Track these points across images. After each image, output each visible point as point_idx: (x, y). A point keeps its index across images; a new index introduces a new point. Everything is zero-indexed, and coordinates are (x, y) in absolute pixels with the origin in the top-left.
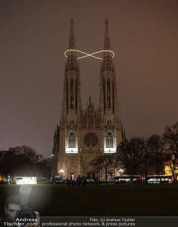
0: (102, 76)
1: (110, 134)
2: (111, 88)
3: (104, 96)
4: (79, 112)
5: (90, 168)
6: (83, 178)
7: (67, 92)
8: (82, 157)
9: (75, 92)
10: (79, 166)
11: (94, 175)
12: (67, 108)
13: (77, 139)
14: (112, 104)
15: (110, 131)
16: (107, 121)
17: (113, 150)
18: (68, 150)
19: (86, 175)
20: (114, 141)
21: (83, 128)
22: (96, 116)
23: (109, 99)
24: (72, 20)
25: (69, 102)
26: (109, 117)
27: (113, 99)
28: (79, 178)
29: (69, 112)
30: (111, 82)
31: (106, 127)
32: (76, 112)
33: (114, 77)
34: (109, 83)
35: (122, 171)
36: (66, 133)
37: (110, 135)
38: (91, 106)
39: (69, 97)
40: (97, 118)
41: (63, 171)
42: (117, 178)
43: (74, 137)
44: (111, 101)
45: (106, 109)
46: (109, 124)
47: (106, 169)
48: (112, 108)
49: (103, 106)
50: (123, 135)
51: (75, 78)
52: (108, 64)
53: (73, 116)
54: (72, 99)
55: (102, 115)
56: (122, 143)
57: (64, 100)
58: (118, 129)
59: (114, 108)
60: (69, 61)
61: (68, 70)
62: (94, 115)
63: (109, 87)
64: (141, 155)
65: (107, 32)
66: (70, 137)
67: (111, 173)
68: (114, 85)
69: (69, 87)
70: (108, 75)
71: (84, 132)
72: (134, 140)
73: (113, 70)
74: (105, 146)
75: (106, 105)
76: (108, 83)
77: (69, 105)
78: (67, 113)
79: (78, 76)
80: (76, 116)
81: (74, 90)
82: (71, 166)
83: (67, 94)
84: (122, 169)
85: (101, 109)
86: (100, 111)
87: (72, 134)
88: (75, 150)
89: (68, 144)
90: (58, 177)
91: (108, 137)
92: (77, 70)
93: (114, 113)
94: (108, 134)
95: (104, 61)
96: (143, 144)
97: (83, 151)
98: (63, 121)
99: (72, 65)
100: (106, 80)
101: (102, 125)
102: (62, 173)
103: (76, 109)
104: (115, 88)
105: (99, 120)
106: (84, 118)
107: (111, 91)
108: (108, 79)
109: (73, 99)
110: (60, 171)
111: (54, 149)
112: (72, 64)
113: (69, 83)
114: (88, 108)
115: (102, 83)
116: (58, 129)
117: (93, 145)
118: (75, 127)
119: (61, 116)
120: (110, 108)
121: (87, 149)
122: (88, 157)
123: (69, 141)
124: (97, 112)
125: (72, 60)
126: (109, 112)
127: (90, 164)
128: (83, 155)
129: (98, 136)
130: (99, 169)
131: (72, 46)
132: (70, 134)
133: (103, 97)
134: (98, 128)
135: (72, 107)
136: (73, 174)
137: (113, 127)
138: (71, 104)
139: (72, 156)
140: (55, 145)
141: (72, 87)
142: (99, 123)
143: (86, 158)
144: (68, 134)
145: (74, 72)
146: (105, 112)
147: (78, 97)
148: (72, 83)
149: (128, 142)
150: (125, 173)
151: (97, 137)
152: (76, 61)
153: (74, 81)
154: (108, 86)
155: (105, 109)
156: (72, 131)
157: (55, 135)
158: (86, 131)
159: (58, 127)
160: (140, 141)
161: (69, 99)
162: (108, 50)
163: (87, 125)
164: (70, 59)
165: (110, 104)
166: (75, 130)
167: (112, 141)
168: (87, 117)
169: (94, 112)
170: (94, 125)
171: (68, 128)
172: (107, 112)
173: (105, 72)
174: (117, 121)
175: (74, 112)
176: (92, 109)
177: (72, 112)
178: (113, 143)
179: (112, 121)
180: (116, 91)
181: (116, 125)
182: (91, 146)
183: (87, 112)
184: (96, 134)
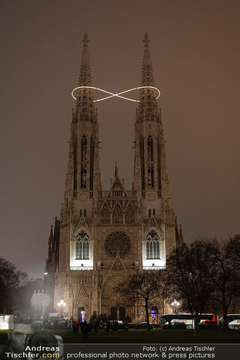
0: (138, 131)
1: (153, 234)
2: (155, 151)
3: (143, 165)
4: (95, 194)
5: (115, 298)
6: (103, 317)
7: (75, 159)
8: (100, 276)
9: (89, 160)
10: (95, 295)
11: (123, 310)
12: (75, 188)
13: (91, 243)
14: (156, 180)
15: (153, 228)
16: (148, 210)
17: (161, 263)
18: (75, 264)
19: (107, 312)
20: (161, 248)
21: (104, 222)
22: (127, 201)
23: (151, 171)
24: (85, 37)
25: (79, 176)
26: (151, 203)
27: (159, 170)
28: (94, 317)
29: (78, 195)
30: (155, 141)
31: (145, 222)
32: (91, 195)
33: (161, 132)
34: (150, 143)
35: (178, 304)
36: (72, 232)
37: (153, 237)
38: (117, 183)
39: (79, 167)
40: (130, 205)
41: (65, 305)
42: (169, 318)
43: (86, 240)
44: (156, 174)
45: (146, 188)
46: (152, 216)
47: (147, 299)
48: (156, 188)
49: (140, 184)
50: (179, 237)
51: (89, 135)
52: (149, 110)
53: (84, 202)
54: (83, 171)
55: (139, 199)
56: (176, 251)
57: (70, 173)
58: (168, 225)
59: (160, 188)
60: (79, 105)
61: (76, 122)
62: (124, 200)
63: (152, 150)
64: (214, 273)
65: (147, 55)
66: (79, 240)
67: (155, 309)
68: (160, 146)
69: (79, 150)
70: (148, 129)
71: (105, 231)
72: (199, 245)
73: (158, 120)
74: (144, 256)
75: (146, 182)
76: (148, 143)
77: (79, 183)
78: (75, 195)
79: (95, 131)
80: (91, 202)
81: (88, 156)
82: (79, 293)
83: (75, 162)
84: (178, 300)
85: (136, 188)
86: (134, 192)
87: (83, 234)
88: (89, 264)
89: (75, 253)
90: (55, 315)
91: (149, 239)
92: (94, 121)
93: (160, 196)
94: (150, 234)
95: (142, 105)
96: (217, 252)
97: (102, 265)
98: (68, 210)
99: (85, 113)
100: (146, 137)
101: (138, 217)
102: (62, 309)
103: (91, 188)
104: (162, 152)
105: (132, 209)
106: (105, 205)
107: (155, 156)
108: (150, 136)
109: (85, 172)
110: (59, 305)
111: (49, 261)
112: (84, 110)
113: (79, 144)
114: (113, 187)
115: (138, 142)
116: (58, 226)
117: (122, 255)
118: (89, 222)
119: (63, 201)
120: (153, 186)
121: (110, 261)
122: (113, 277)
123: (77, 248)
124: (130, 195)
125: (84, 104)
126: (151, 193)
127: (117, 290)
128: (102, 273)
129: (131, 238)
130: (133, 301)
131: (84, 80)
132: (79, 234)
133: (140, 167)
134: (131, 222)
135: (84, 186)
136: (83, 309)
137: (160, 222)
138: (82, 181)
139: (82, 275)
140: (50, 255)
142: (133, 213)
143: (109, 279)
144: (76, 234)
145: (88, 124)
146: (143, 195)
147: (95, 168)
148: (84, 143)
149: (187, 248)
150: (183, 308)
151: (129, 240)
152: (91, 106)
153: (89, 141)
154: (149, 148)
155: (144, 188)
156: (82, 228)
157: (51, 236)
158: (109, 228)
159: (57, 221)
160: (211, 248)
161: (79, 171)
162: (148, 85)
163: (111, 218)
164: (82, 101)
165: (153, 180)
166: (89, 226)
167: (158, 247)
168: (111, 203)
169: (124, 195)
170: (124, 217)
171: (76, 222)
172: (147, 193)
173: (144, 123)
174: (166, 210)
175: (88, 194)
176: (119, 189)
177: (83, 195)
178: (158, 251)
179: (157, 210)
180: (164, 156)
181: (164, 217)
182: (118, 256)
183: (111, 195)
184: (127, 233)
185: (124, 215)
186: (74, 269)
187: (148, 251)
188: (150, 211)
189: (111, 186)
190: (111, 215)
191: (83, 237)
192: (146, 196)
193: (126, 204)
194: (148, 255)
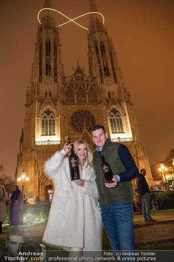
1: (115, 111)
4: (60, 79)
7: (40, 53)
12: (41, 74)
14: (111, 70)
15: (114, 106)
16: (107, 92)
17: (126, 137)
18: (41, 139)
20: (124, 122)
22: (88, 85)
29: (43, 80)
31: (107, 101)
32: (56, 80)
36: (37, 110)
37: (115, 114)
38: (79, 71)
40: (91, 88)
43: (52, 117)
45: (104, 76)
46: (112, 96)
48: (112, 76)
54: (48, 64)
57: (36, 63)
59: (115, 76)
62: (85, 83)
66: (45, 117)
70: (100, 37)
71: (70, 108)
75: (103, 71)
76: (101, 46)
78: (40, 80)
80: (56, 85)
83: (41, 55)
85: (95, 75)
87: (48, 112)
89: (40, 129)
91: (112, 116)
92: (56, 32)
93: (116, 82)
94: (111, 111)
97: (69, 139)
103: (55, 75)
104: (113, 51)
105: (94, 92)
106: (69, 87)
107: (108, 54)
108: (102, 42)
110: (19, 179)
114: (76, 74)
118: (54, 102)
120: (109, 75)
121: (77, 136)
123: (43, 125)
126: (109, 80)
129: (95, 115)
132: (45, 112)
134: (95, 102)
135: (48, 74)
137: (120, 101)
142: (95, 94)
144: (42, 112)
145: (52, 31)
146: (102, 81)
147: (58, 59)
148: (48, 45)
151: (93, 118)
153: (52, 42)
155: (101, 76)
156: (48, 107)
157: (22, 136)
158: (74, 106)
163: (75, 97)
166: (55, 105)
167: (121, 123)
168: (74, 85)
169: (85, 80)
170: (87, 97)
171: (41, 101)
172: (105, 80)
173: (96, 33)
175: (53, 79)
176: (81, 75)
177: (48, 80)
178: (122, 126)
179: (115, 92)
183: (74, 79)
184: (91, 111)
185: (87, 95)
186: (40, 144)
187: (112, 126)
188: (109, 93)
189: (73, 73)
190: (75, 95)
191: (48, 115)
192: (105, 82)
193: (88, 87)
194: (112, 129)
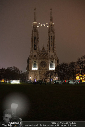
0: (49, 35)
1: (52, 61)
2: (53, 40)
3: (50, 44)
4: (38, 51)
5: (43, 77)
6: (40, 81)
7: (33, 42)
8: (39, 72)
9: (36, 42)
10: (38, 76)
11: (44, 79)
12: (33, 50)
13: (37, 64)
14: (53, 48)
15: (52, 60)
17: (53, 69)
18: (33, 69)
19: (41, 80)
21: (40, 59)
22: (46, 53)
23: (52, 45)
24: (35, 8)
25: (34, 47)
26: (52, 54)
27: (54, 45)
28: (38, 81)
29: (34, 52)
30: (53, 38)
31: (50, 58)
32: (37, 52)
33: (54, 35)
34: (52, 38)
35: (57, 78)
36: (32, 61)
38: (43, 49)
41: (31, 78)
42: (55, 81)
44: (53, 46)
46: (52, 57)
47: (51, 77)
48: (53, 50)
49: (49, 49)
50: (58, 62)
51: (36, 36)
52: (52, 29)
53: (35, 53)
54: (35, 45)
55: (49, 53)
56: (58, 65)
57: (32, 46)
58: (56, 59)
59: (54, 50)
61: (33, 32)
64: (66, 71)
65: (51, 14)
67: (52, 79)
68: (54, 39)
69: (34, 40)
71: (40, 61)
72: (63, 64)
73: (54, 32)
74: (50, 67)
75: (50, 48)
77: (34, 48)
78: (33, 52)
79: (38, 35)
81: (36, 41)
82: (34, 75)
83: (33, 43)
84: (57, 77)
85: (48, 50)
86: (47, 51)
87: (35, 61)
88: (36, 69)
89: (33, 66)
90: (29, 80)
91: (51, 63)
92: (37, 32)
93: (54, 52)
95: (50, 28)
96: (67, 66)
97: (40, 69)
98: (31, 55)
99: (35, 30)
100: (51, 37)
102: (30, 79)
103: (37, 50)
105: (47, 55)
106: (40, 54)
107: (53, 42)
110: (30, 78)
111: (27, 68)
112: (35, 29)
113: (34, 38)
115: (49, 38)
116: (29, 59)
117: (45, 67)
118: (36, 58)
119: (30, 53)
120: (52, 49)
121: (42, 68)
122: (42, 72)
124: (46, 52)
125: (35, 27)
126: (52, 51)
127: (43, 75)
128: (40, 71)
130: (47, 77)
131: (35, 21)
134: (47, 59)
135: (35, 49)
136: (35, 79)
137: (54, 58)
138: (35, 48)
139: (35, 71)
140: (27, 67)
141: (35, 40)
142: (47, 56)
143: (41, 72)
144: (33, 61)
145: (36, 33)
146: (50, 52)
148: (35, 38)
149: (60, 65)
150: (59, 79)
151: (46, 63)
152: (37, 28)
154: (51, 40)
155: (50, 50)
156: (35, 60)
157: (27, 62)
159: (28, 58)
160: (66, 65)
161: (34, 45)
164: (34, 27)
165: (52, 48)
168: (42, 54)
170: (45, 57)
171: (33, 58)
172: (51, 51)
173: (50, 33)
174: (55, 55)
176: (44, 50)
177: (35, 51)
178: (53, 66)
180: (55, 42)
181: (55, 57)
182: (43, 67)
183: (42, 52)
184: (46, 61)
189: (42, 49)
190: (42, 57)
191: (35, 62)
